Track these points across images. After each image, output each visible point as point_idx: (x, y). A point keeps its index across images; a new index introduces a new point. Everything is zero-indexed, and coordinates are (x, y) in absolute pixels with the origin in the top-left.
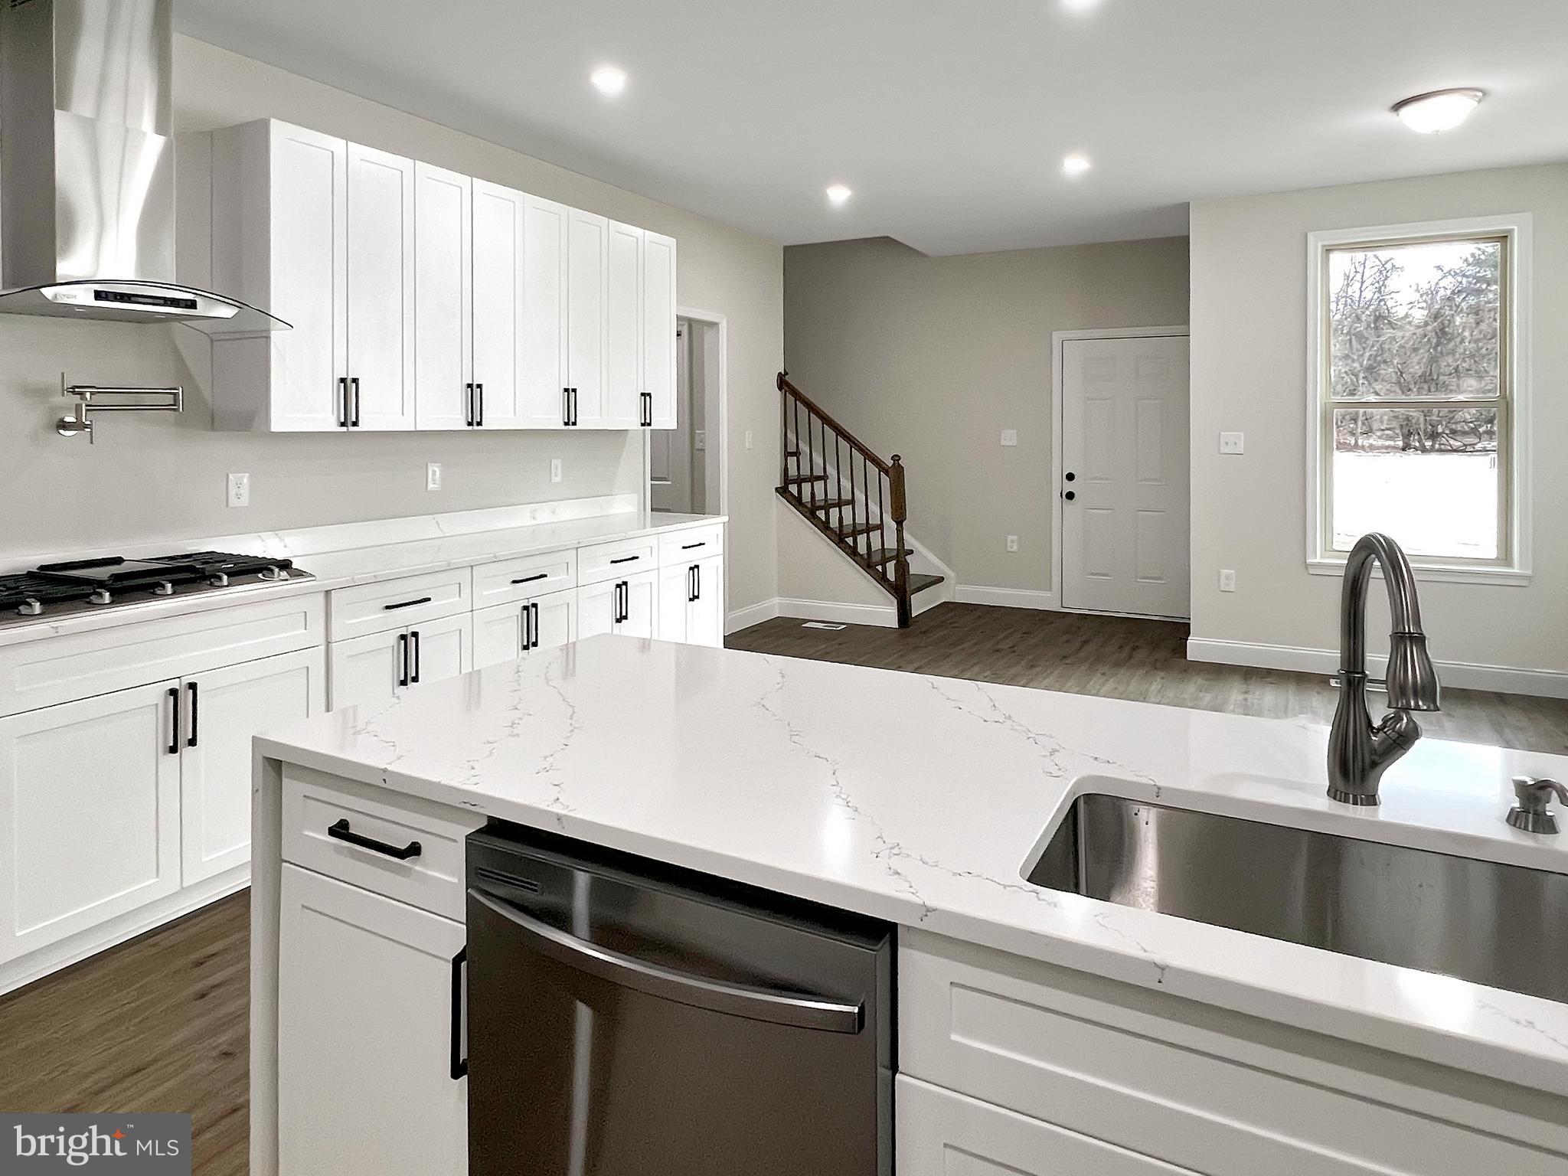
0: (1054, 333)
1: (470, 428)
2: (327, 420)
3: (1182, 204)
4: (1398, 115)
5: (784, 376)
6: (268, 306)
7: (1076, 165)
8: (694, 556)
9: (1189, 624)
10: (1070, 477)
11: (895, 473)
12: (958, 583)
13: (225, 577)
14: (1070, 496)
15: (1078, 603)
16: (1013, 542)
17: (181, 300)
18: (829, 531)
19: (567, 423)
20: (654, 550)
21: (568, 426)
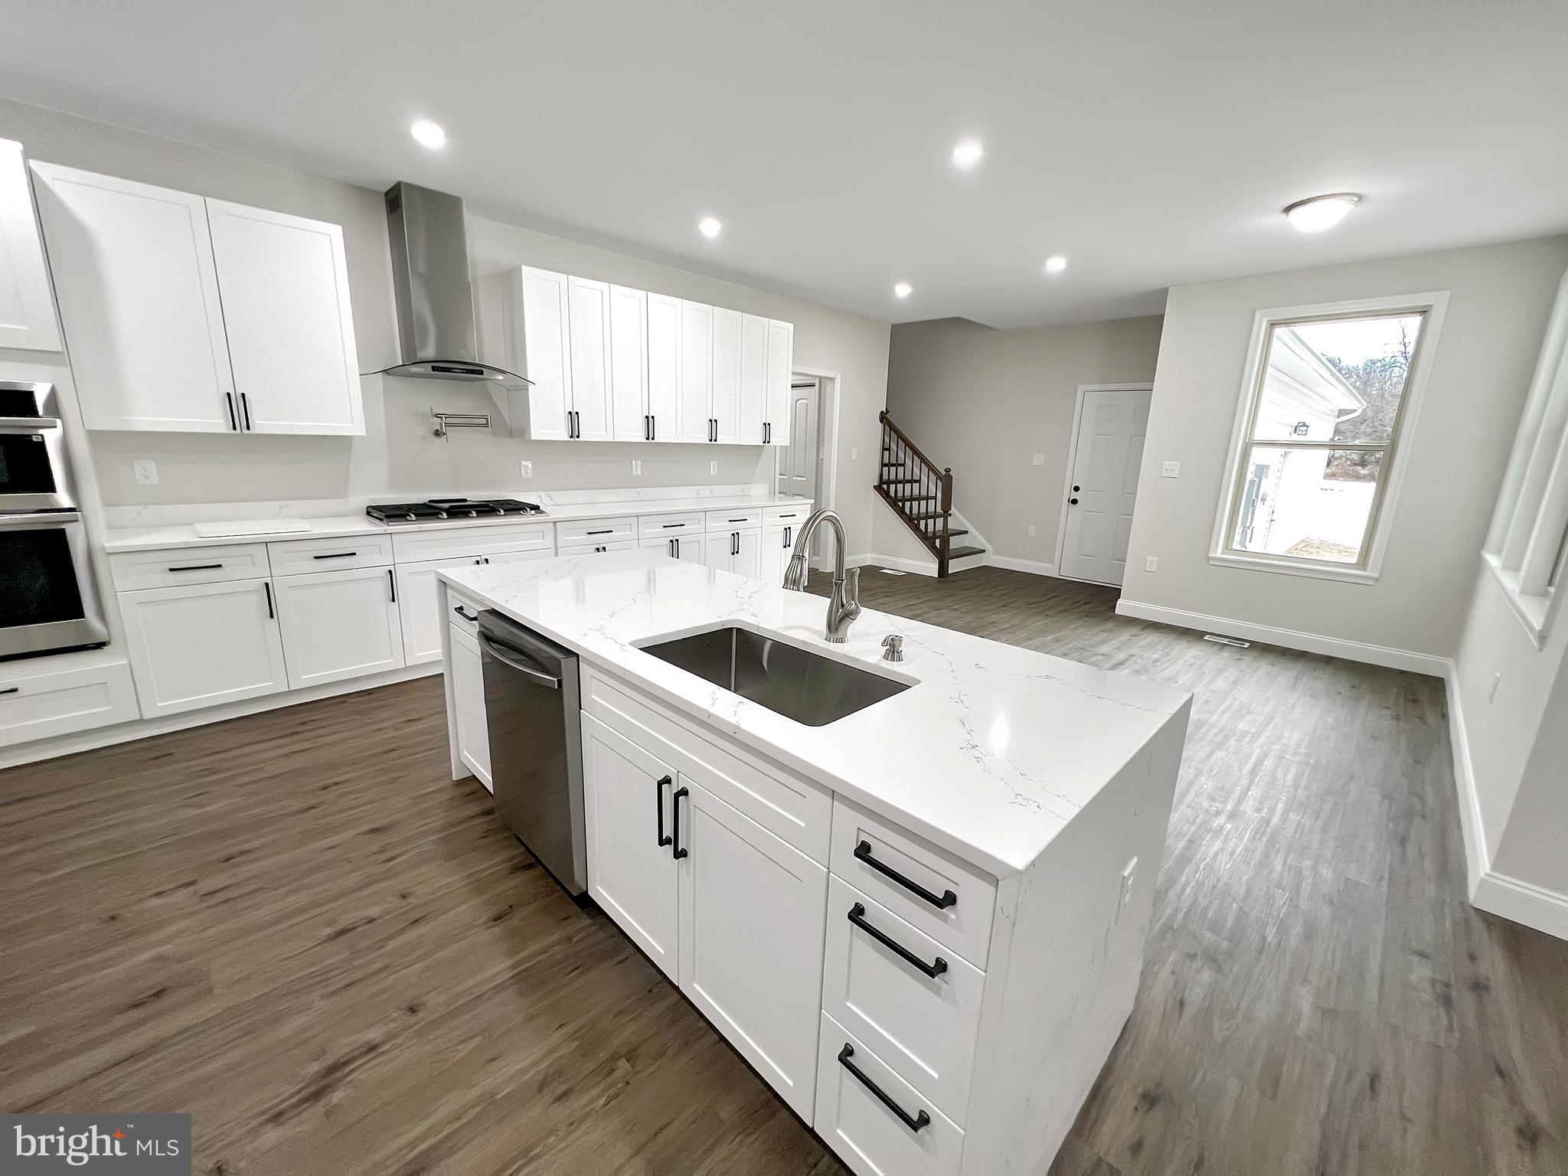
0: (1079, 386)
1: (648, 441)
2: (563, 435)
3: (1163, 289)
4: (1287, 215)
5: (887, 413)
6: (527, 376)
7: (1056, 265)
8: (788, 522)
9: (1121, 589)
10: (1077, 489)
11: (946, 480)
12: (994, 553)
13: (502, 511)
14: (1074, 502)
15: (1069, 573)
16: (1032, 530)
17: (475, 370)
18: (903, 516)
19: (711, 440)
20: (760, 516)
21: (713, 442)
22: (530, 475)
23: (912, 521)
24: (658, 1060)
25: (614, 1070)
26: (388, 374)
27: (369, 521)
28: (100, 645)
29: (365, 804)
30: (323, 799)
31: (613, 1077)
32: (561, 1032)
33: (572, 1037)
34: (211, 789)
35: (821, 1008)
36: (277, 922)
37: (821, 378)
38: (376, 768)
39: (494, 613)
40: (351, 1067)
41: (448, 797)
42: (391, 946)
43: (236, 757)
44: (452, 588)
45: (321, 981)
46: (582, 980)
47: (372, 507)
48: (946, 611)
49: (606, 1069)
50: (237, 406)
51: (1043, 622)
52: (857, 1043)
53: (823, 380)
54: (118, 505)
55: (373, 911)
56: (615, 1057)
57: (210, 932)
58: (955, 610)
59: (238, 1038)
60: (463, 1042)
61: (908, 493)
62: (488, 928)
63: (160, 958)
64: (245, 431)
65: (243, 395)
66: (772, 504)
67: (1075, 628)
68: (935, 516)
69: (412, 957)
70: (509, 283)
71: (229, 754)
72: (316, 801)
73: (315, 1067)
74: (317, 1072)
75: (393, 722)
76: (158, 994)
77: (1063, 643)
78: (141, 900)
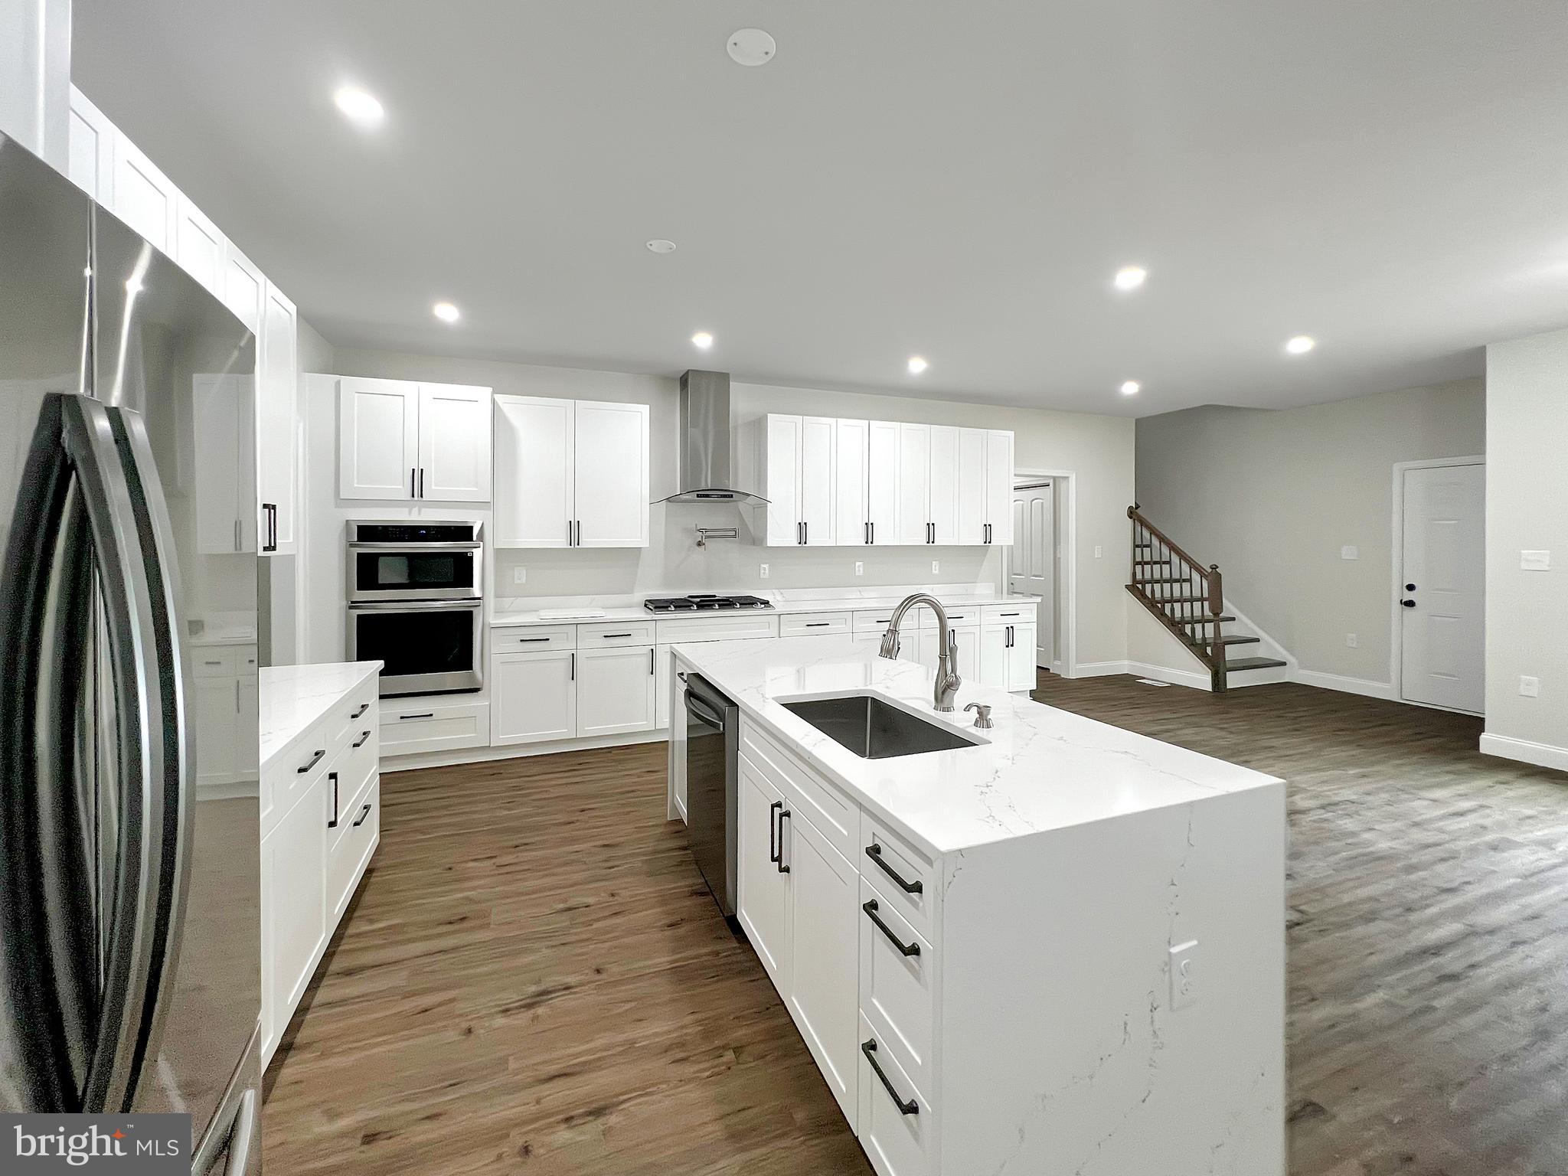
0: (1396, 463)
1: (867, 544)
2: (793, 542)
3: (1478, 347)
5: (1136, 508)
6: (767, 498)
7: (1300, 346)
8: (1010, 620)
9: (1483, 719)
10: (1411, 587)
11: (1214, 578)
12: (1300, 668)
13: (738, 605)
14: (1410, 604)
16: (1352, 639)
17: (727, 495)
18: (1163, 618)
19: (928, 542)
20: (977, 614)
21: (931, 544)
22: (767, 576)
23: (1175, 626)
24: (757, 1060)
25: (722, 1056)
26: (670, 501)
27: (646, 612)
28: (476, 690)
29: (606, 826)
30: (579, 818)
31: (721, 1060)
32: (692, 1017)
33: (698, 1022)
34: (516, 800)
35: (859, 1007)
36: (533, 892)
37: (1055, 478)
38: (618, 802)
39: (698, 676)
40: (553, 995)
41: (661, 831)
42: (596, 925)
43: (536, 781)
44: (681, 660)
45: (550, 937)
46: (719, 985)
47: (649, 601)
48: (1208, 729)
49: (718, 1052)
50: (574, 529)
51: (1354, 753)
52: (881, 1042)
53: (1057, 479)
54: (502, 597)
55: (591, 900)
56: (725, 1047)
57: (497, 889)
58: (1221, 729)
59: (496, 958)
60: (624, 1002)
61: (1167, 595)
62: (662, 931)
63: (467, 898)
64: (576, 546)
65: (578, 522)
66: (997, 602)
67: (1399, 765)
68: (1203, 621)
69: (607, 936)
70: (759, 427)
71: (535, 778)
72: (576, 818)
73: (533, 989)
74: (534, 992)
75: (638, 771)
76: (463, 919)
77: (1370, 780)
78: (466, 862)
